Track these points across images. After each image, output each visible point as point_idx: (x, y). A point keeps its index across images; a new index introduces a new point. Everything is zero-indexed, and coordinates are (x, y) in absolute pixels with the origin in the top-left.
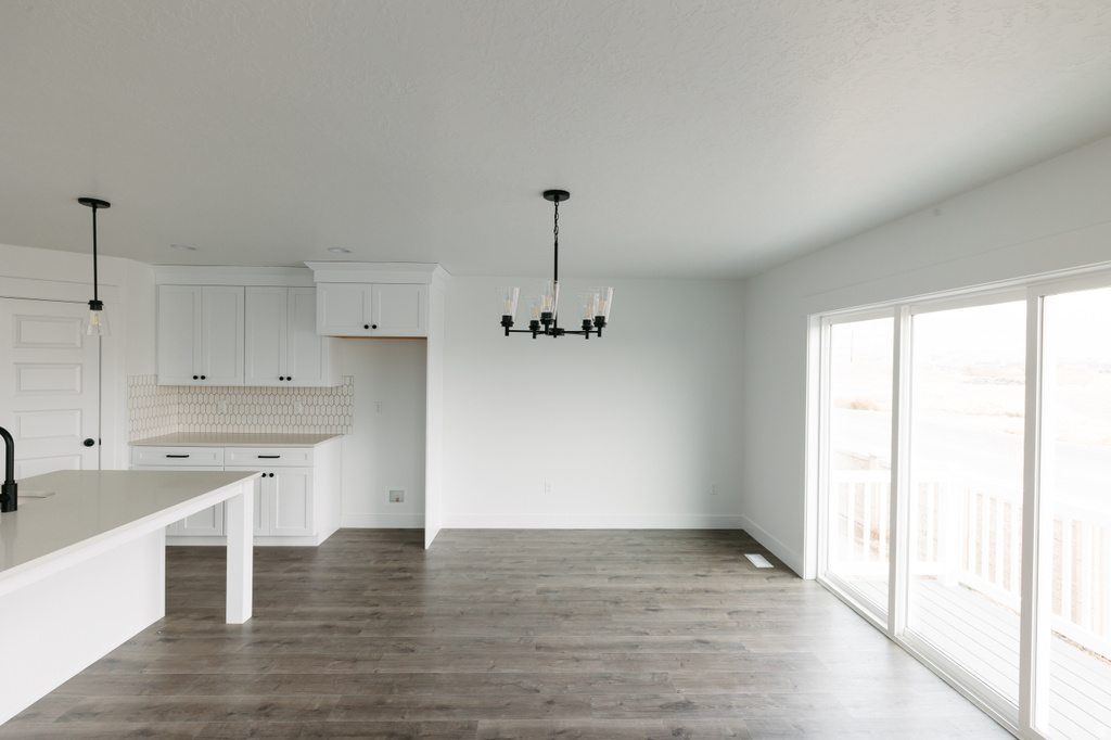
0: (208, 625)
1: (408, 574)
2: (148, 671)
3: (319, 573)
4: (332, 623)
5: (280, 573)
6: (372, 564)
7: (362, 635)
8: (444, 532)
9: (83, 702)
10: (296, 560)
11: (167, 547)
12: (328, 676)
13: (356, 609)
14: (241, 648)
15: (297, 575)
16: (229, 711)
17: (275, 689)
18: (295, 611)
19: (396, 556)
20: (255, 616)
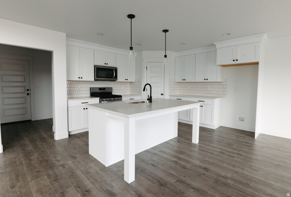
0: (188, 141)
1: (249, 145)
2: (175, 148)
3: (215, 136)
4: (223, 152)
5: (205, 134)
6: (234, 138)
7: (235, 159)
8: (261, 135)
9: (163, 150)
10: (209, 131)
11: (178, 122)
12: (225, 167)
13: (231, 150)
14: (196, 150)
15: (210, 135)
16: (196, 165)
17: (208, 164)
18: (210, 145)
19: (243, 138)
20: (199, 143)
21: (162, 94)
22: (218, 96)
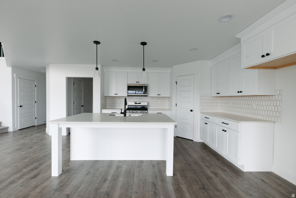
21: (191, 111)
22: (267, 119)
